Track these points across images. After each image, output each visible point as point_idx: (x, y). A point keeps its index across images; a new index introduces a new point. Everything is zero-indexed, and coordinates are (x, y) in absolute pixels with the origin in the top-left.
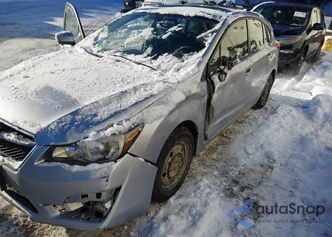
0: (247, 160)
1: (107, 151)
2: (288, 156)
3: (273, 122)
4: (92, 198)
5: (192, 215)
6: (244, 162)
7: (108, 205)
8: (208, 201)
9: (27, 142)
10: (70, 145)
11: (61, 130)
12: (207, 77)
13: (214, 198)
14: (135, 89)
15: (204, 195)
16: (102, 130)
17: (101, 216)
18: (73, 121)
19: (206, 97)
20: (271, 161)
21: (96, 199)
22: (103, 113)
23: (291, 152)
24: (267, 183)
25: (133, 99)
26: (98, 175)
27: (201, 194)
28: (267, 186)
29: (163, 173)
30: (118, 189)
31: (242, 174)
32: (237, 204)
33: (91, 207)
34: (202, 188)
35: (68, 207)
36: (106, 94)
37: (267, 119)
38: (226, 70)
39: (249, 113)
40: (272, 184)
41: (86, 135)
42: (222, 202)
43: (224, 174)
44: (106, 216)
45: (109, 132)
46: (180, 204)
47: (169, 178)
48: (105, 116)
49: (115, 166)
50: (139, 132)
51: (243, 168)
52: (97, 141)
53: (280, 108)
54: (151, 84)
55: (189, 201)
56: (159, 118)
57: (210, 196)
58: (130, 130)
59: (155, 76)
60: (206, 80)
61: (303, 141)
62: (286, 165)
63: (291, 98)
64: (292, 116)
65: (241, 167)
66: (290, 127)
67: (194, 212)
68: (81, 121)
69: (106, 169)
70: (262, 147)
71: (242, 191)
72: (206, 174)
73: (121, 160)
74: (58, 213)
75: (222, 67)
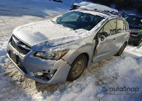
0: (108, 74)
1: (54, 57)
2: (125, 75)
3: (122, 62)
4: (47, 72)
5: (81, 88)
6: (106, 74)
7: (51, 75)
8: (88, 84)
9: (29, 49)
10: (43, 52)
11: (41, 46)
12: (96, 38)
13: (91, 84)
14: (68, 38)
15: (87, 82)
16: (54, 49)
17: (48, 79)
18: (45, 44)
19: (94, 46)
20: (117, 76)
21: (48, 73)
22: (56, 44)
23: (126, 74)
24: (113, 83)
25: (67, 41)
26: (50, 64)
27: (86, 82)
28: (113, 84)
29: (73, 70)
30: (56, 70)
31: (104, 78)
32: (99, 88)
33: (45, 76)
34: (87, 80)
35: (38, 74)
36: (58, 38)
37: (120, 60)
38: (104, 37)
39: (113, 57)
40: (115, 84)
41: (49, 50)
42: (94, 86)
43: (97, 77)
44: (50, 79)
45: (57, 50)
46: (77, 84)
47: (75, 73)
48: (56, 45)
49: (57, 62)
50: (67, 52)
51: (105, 76)
52: (52, 52)
53: (127, 57)
54: (74, 37)
55: (81, 83)
56: (75, 49)
57: (89, 83)
58: (64, 51)
59: (76, 34)
60: (96, 39)
61: (132, 71)
62: (123, 79)
63: (133, 55)
64: (131, 61)
65: (104, 76)
66: (129, 65)
67: (82, 87)
68: (48, 45)
69: (53, 62)
70: (115, 70)
71: (103, 84)
72: (90, 75)
73: (59, 60)
74: (34, 75)
75: (103, 36)
